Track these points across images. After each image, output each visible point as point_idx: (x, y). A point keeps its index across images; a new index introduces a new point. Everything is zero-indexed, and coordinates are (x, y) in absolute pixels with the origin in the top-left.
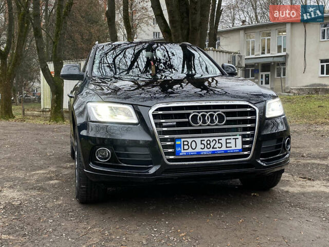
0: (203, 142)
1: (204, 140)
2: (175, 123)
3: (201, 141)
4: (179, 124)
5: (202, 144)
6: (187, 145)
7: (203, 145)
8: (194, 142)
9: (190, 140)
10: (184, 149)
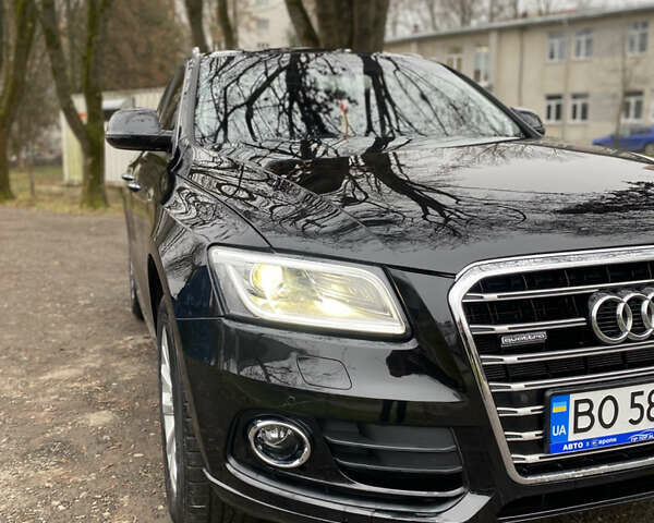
0: (638, 400)
1: (641, 393)
2: (542, 336)
3: (634, 395)
4: (556, 340)
5: (634, 405)
6: (589, 413)
7: (638, 410)
8: (609, 402)
9: (596, 397)
10: (577, 430)
